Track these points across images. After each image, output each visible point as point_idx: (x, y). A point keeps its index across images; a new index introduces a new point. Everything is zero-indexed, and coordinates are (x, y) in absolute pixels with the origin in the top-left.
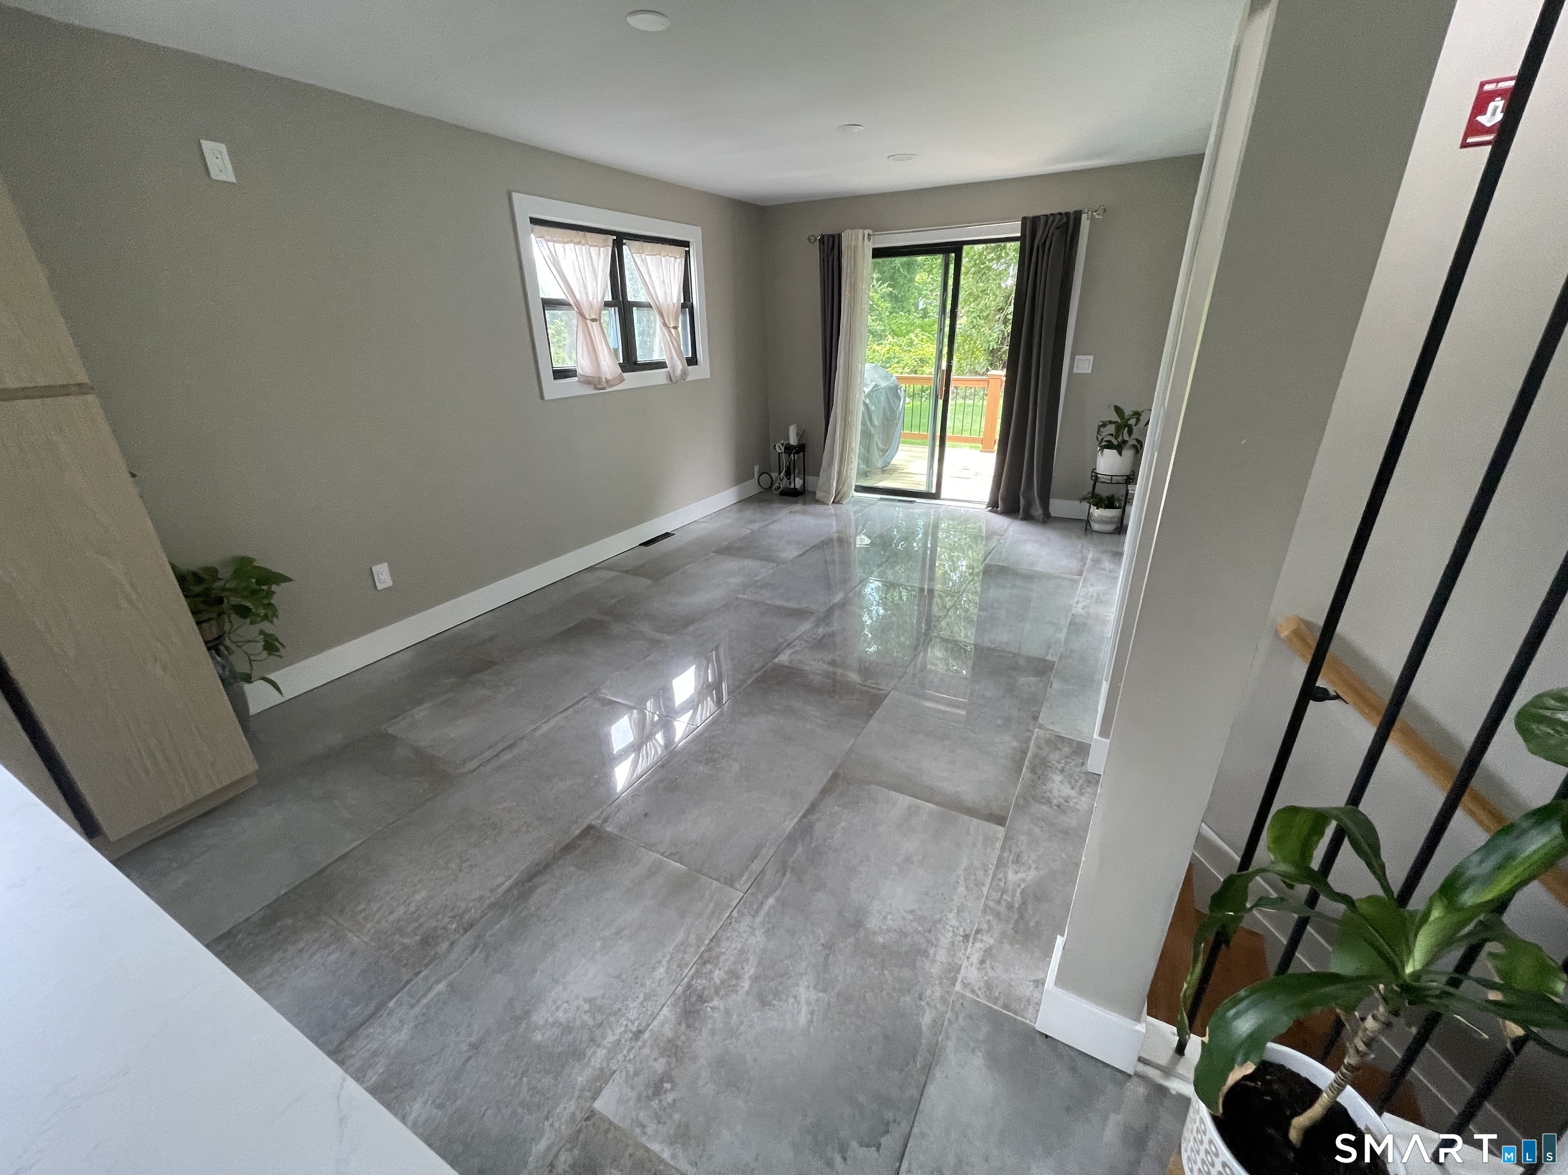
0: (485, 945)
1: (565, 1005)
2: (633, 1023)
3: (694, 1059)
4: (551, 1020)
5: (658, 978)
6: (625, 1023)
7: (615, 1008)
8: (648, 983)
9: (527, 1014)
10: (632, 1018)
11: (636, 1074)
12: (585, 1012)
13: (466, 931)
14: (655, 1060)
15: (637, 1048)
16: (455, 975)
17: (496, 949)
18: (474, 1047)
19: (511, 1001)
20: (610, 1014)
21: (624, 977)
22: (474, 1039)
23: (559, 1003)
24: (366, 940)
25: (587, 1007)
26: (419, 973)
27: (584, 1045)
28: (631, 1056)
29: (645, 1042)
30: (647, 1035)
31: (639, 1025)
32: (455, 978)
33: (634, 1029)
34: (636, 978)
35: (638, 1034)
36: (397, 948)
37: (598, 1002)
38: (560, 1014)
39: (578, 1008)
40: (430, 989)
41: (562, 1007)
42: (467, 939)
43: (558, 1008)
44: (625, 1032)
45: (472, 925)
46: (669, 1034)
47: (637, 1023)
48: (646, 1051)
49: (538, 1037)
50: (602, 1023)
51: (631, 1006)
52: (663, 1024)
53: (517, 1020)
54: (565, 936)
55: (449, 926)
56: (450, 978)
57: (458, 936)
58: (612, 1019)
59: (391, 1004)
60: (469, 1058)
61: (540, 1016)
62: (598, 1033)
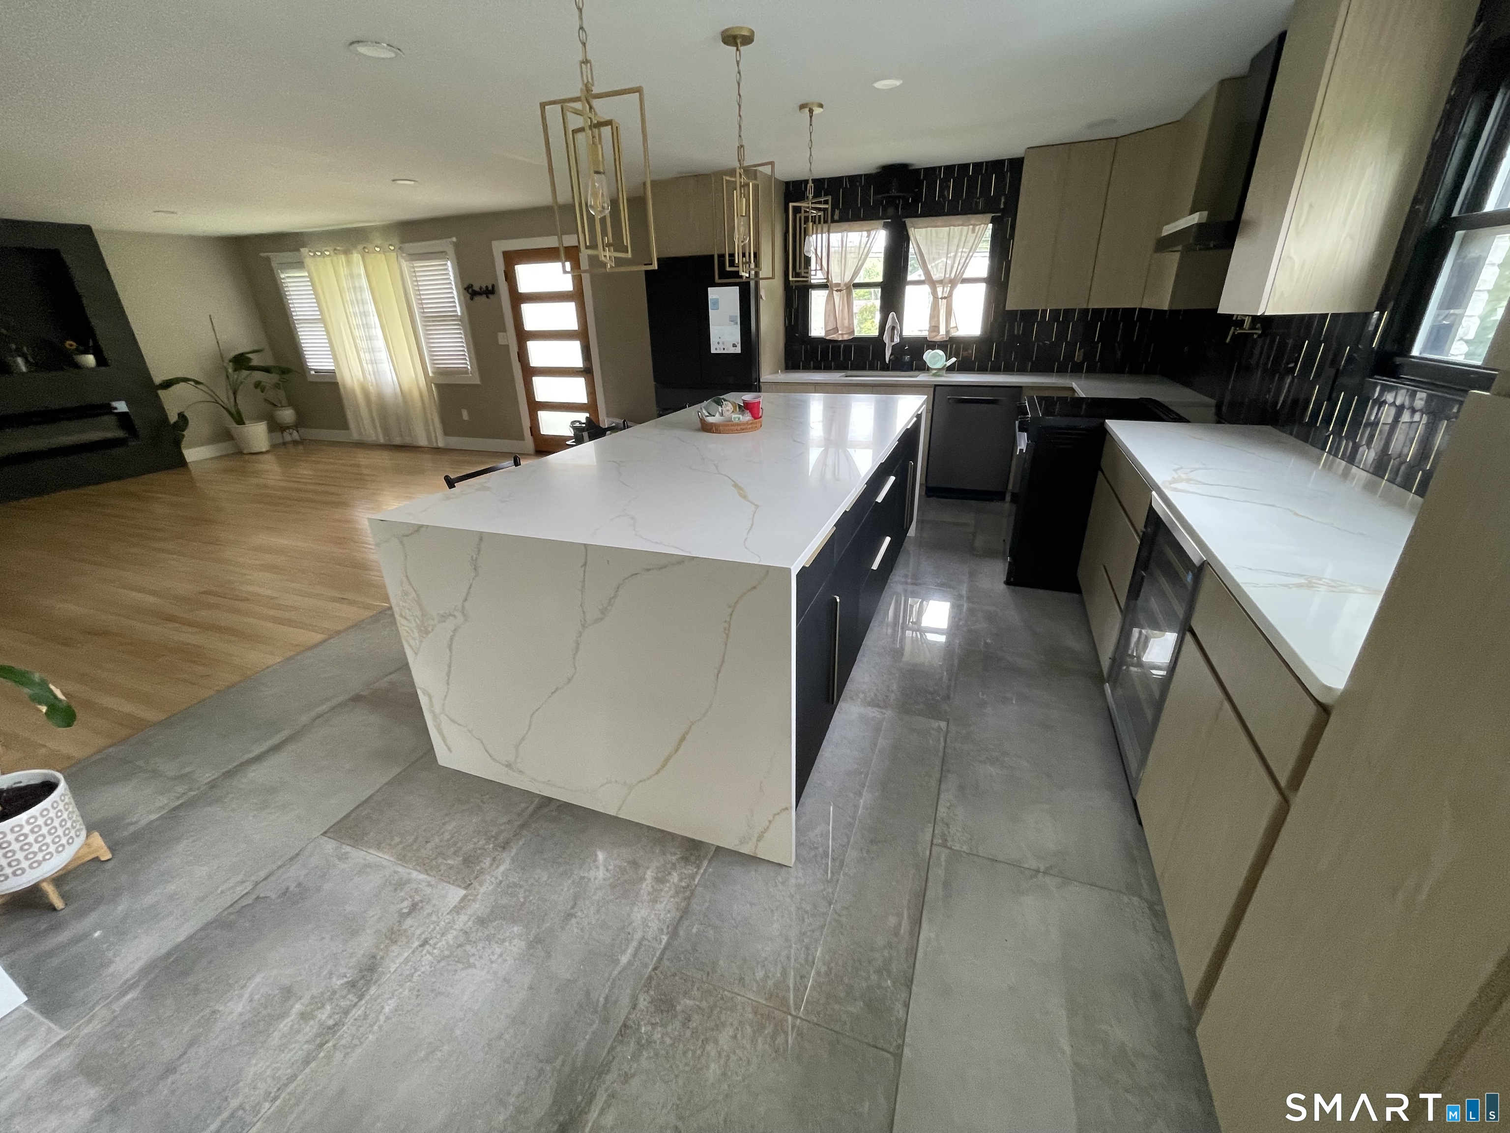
0: (596, 1012)
1: (494, 958)
2: (428, 952)
3: (378, 931)
4: (507, 944)
5: (393, 1001)
6: (435, 951)
7: (443, 963)
8: (406, 992)
9: (531, 946)
10: (428, 955)
11: (430, 915)
12: (473, 955)
13: (625, 1025)
14: (412, 927)
15: (427, 933)
16: (616, 972)
17: (580, 1006)
18: (570, 916)
19: (549, 955)
20: (448, 957)
21: (433, 995)
22: (574, 921)
23: (500, 960)
24: (739, 997)
25: (472, 960)
26: (655, 969)
27: (474, 929)
28: (432, 926)
29: (418, 938)
30: (417, 944)
31: (421, 952)
32: (613, 969)
33: (427, 947)
34: (417, 996)
35: (425, 943)
36: (695, 992)
37: (460, 966)
38: (498, 951)
39: (481, 957)
40: (635, 955)
41: (496, 956)
42: (621, 1012)
43: (501, 955)
44: (435, 944)
45: (620, 1033)
46: (394, 948)
47: (424, 952)
48: (418, 932)
49: (516, 929)
50: (457, 948)
51: (428, 967)
52: (399, 954)
53: (538, 940)
54: (500, 1037)
55: (649, 1028)
56: (619, 969)
57: (633, 1016)
58: (447, 953)
59: (665, 938)
60: (573, 908)
61: (519, 945)
62: (462, 939)
